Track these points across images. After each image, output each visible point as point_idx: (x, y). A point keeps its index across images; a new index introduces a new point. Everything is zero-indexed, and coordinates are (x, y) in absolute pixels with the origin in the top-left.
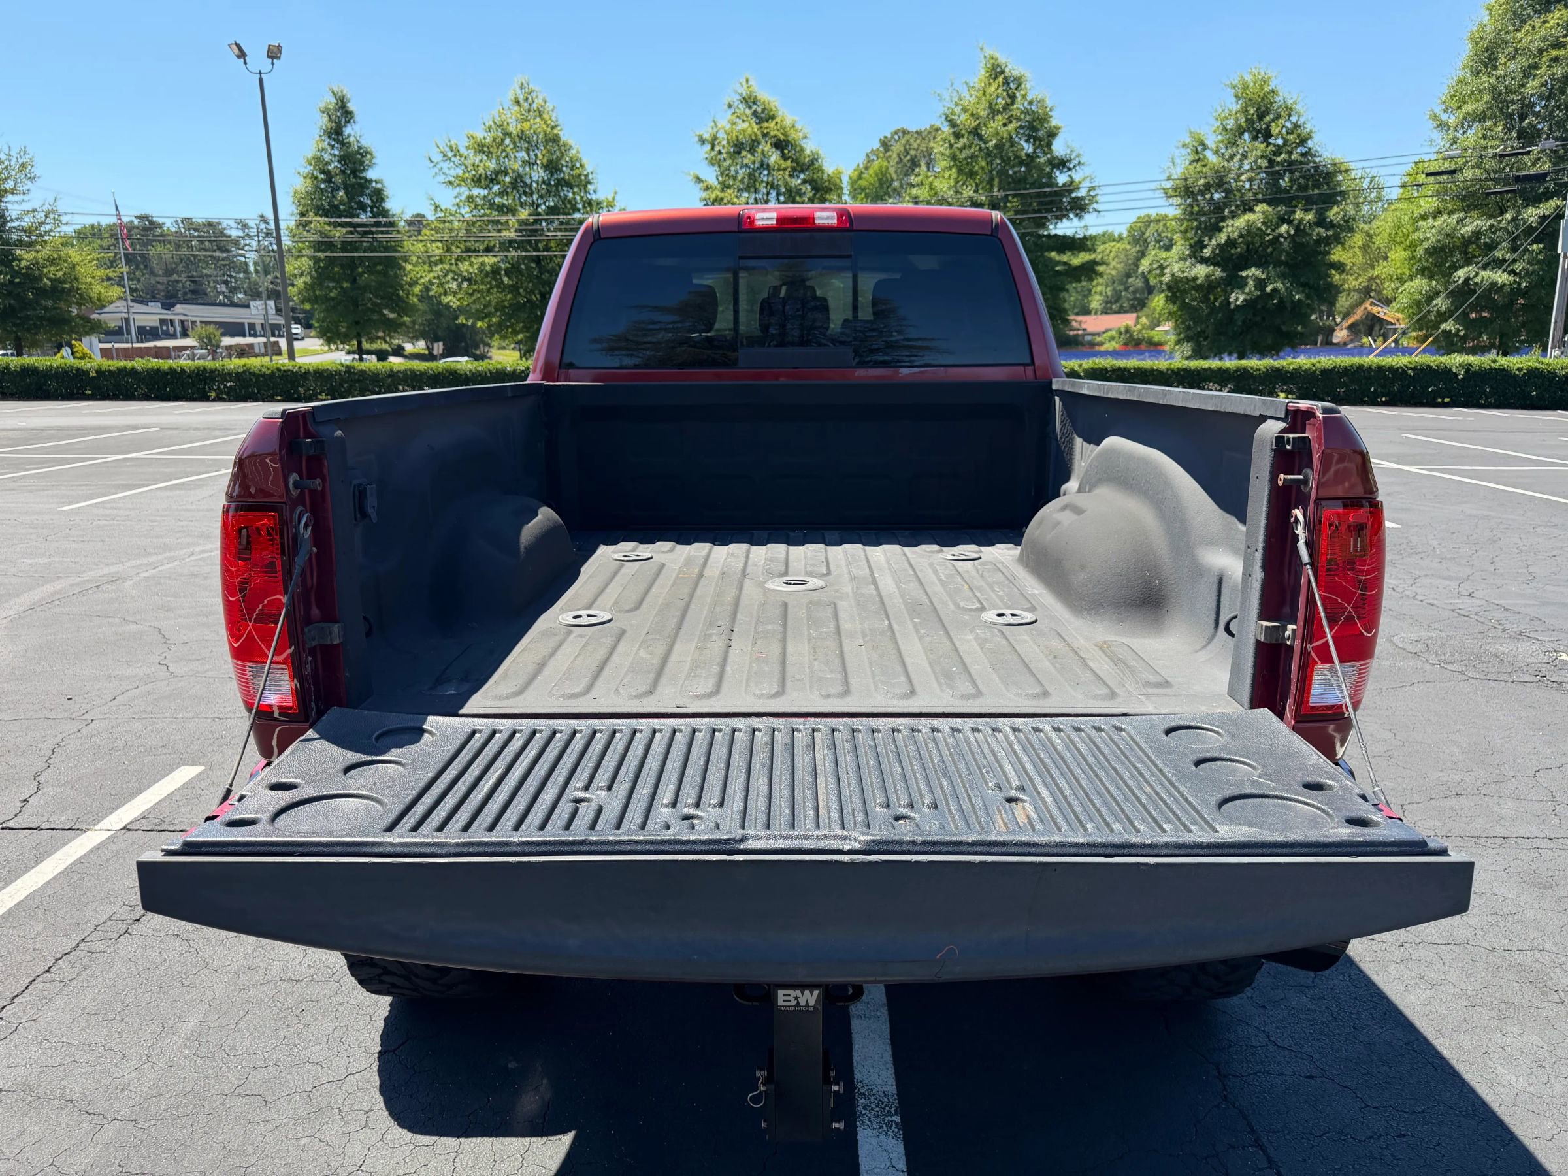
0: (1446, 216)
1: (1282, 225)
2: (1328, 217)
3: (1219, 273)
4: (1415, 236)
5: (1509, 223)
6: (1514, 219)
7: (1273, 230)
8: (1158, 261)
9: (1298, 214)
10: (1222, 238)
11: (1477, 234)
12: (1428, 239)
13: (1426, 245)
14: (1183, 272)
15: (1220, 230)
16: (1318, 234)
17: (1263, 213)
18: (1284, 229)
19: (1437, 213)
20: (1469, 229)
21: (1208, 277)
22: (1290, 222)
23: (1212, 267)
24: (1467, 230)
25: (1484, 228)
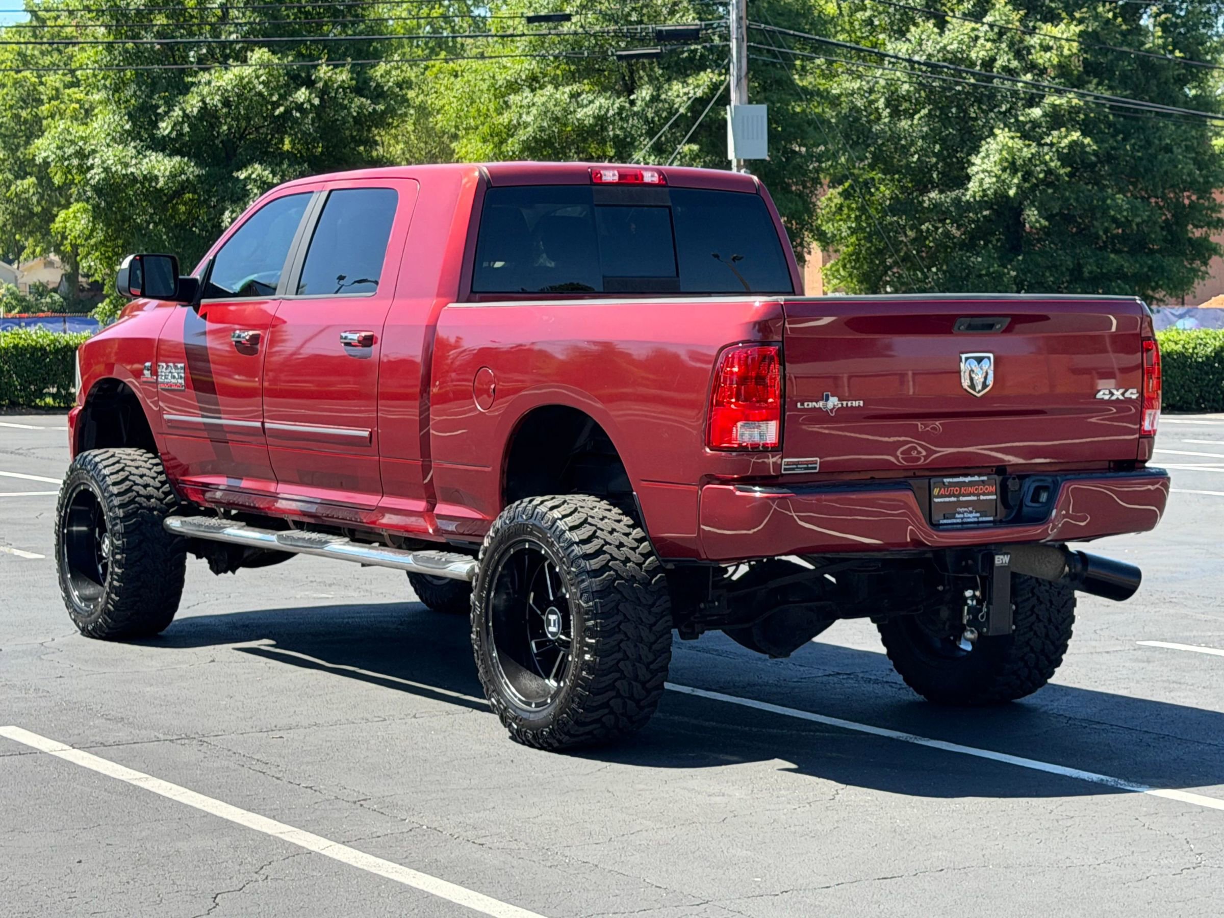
0: (550, 88)
1: (297, 89)
2: (371, 79)
3: (193, 171)
4: (505, 118)
5: (647, 105)
6: (655, 99)
7: (283, 97)
8: (72, 142)
9: (324, 71)
10: (192, 103)
11: (601, 120)
12: (526, 125)
13: (523, 135)
14: (126, 165)
15: (185, 89)
16: (361, 107)
17: (262, 65)
18: (302, 95)
19: (534, 82)
20: (589, 110)
21: (173, 176)
22: (310, 84)
23: (177, 159)
24: (585, 114)
25: (611, 113)
